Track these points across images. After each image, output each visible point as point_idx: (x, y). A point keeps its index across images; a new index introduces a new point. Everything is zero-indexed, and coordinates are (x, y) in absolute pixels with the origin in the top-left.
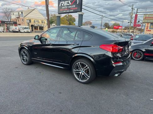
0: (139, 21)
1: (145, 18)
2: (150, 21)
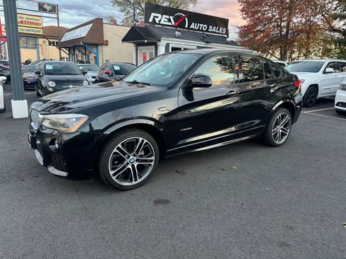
1: (21, 22)
2: (32, 31)
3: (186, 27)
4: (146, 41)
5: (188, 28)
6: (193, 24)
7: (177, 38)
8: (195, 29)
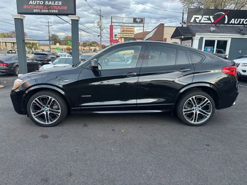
0: (116, 35)
1: (123, 31)
2: (128, 35)
3: (226, 22)
4: (183, 37)
5: (228, 23)
6: (233, 20)
7: (211, 32)
8: (235, 24)
